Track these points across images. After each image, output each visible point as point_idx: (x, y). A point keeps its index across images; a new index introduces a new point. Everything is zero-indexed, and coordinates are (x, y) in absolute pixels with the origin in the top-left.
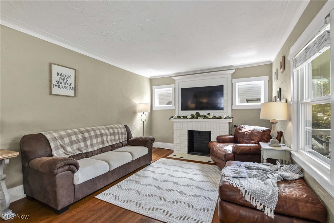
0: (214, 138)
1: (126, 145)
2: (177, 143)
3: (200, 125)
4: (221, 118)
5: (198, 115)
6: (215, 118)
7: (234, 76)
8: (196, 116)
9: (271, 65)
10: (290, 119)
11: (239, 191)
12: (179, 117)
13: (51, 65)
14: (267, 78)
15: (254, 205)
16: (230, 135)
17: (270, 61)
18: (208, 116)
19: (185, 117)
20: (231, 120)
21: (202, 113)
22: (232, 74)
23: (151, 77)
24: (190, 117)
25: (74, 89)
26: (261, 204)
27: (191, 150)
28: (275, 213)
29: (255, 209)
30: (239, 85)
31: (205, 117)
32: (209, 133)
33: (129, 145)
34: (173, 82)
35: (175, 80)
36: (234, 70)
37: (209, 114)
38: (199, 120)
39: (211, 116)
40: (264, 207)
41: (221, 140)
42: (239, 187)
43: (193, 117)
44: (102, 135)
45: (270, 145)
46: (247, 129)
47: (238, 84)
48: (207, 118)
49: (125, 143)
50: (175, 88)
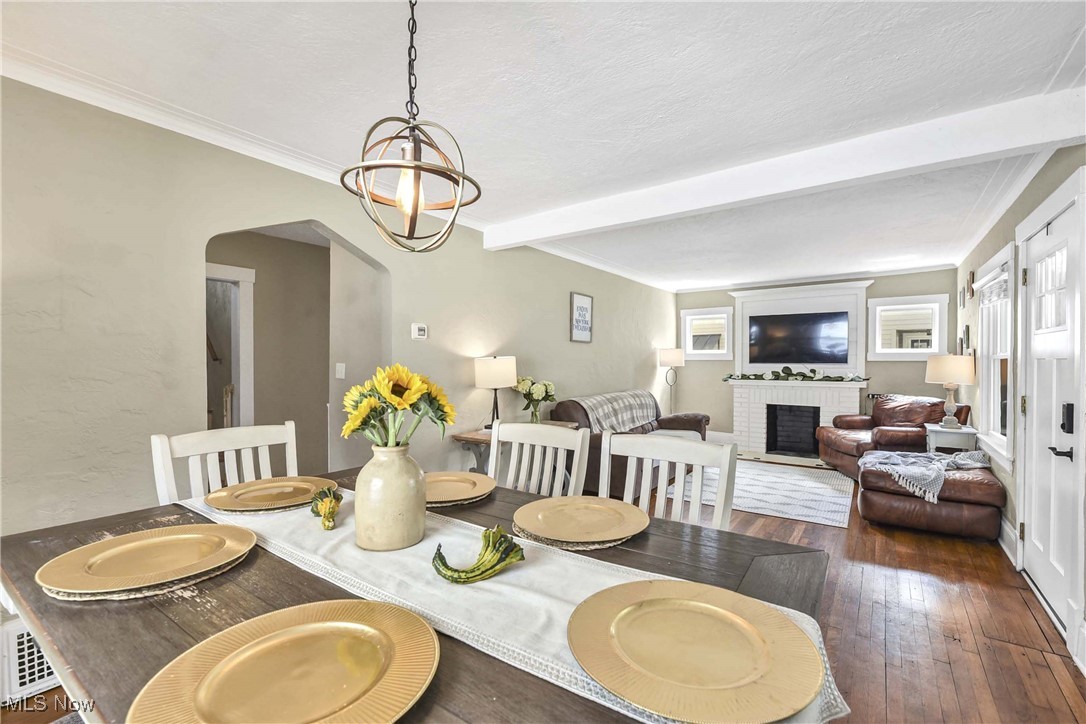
0: (826, 420)
1: (657, 429)
2: (741, 432)
3: (793, 393)
4: (842, 380)
5: (788, 373)
6: (827, 379)
7: (871, 293)
8: (782, 374)
9: (955, 270)
10: (977, 384)
12: (744, 377)
13: (571, 295)
14: (946, 297)
15: (911, 490)
16: (861, 414)
17: (953, 265)
18: (812, 375)
19: (759, 377)
20: (864, 385)
21: (796, 368)
22: (868, 288)
23: (679, 291)
24: (771, 376)
25: (591, 330)
26: (921, 489)
27: (773, 446)
28: (939, 499)
30: (884, 310)
31: (804, 377)
32: (812, 410)
34: (731, 302)
35: (734, 298)
36: (873, 281)
37: (813, 371)
38: (791, 382)
39: (818, 376)
40: (925, 492)
41: (841, 423)
43: (777, 376)
44: (631, 407)
45: (942, 426)
46: (900, 401)
47: (879, 309)
48: (811, 379)
49: (655, 424)
50: (734, 315)
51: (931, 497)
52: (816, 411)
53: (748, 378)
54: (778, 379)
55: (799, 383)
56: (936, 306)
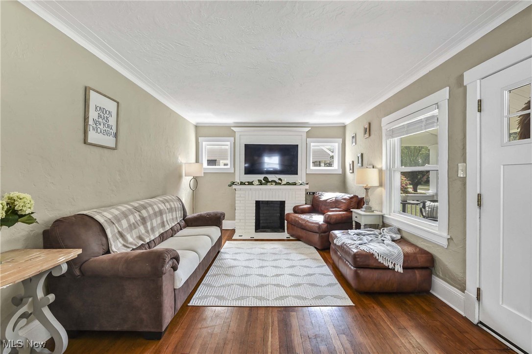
0: (288, 210)
1: (185, 227)
2: (240, 220)
3: (270, 193)
4: (296, 185)
5: (267, 181)
6: (288, 184)
7: (309, 135)
8: (263, 182)
9: (344, 127)
10: (381, 185)
11: (373, 254)
12: (242, 184)
14: (340, 140)
15: (387, 265)
16: (305, 204)
17: (344, 123)
18: (280, 182)
19: (251, 183)
20: (307, 187)
21: (271, 177)
22: (307, 132)
23: (197, 123)
24: (257, 183)
25: (116, 135)
26: (392, 263)
27: (259, 228)
28: (404, 268)
29: (387, 268)
30: (314, 145)
31: (277, 183)
32: (279, 203)
33: (188, 226)
34: (233, 134)
35: (235, 132)
36: (310, 128)
37: (280, 179)
38: (269, 186)
39: (284, 182)
40: (394, 264)
41: (297, 210)
42: (371, 251)
43: (261, 183)
44: (161, 213)
45: (365, 211)
47: (312, 144)
48: (280, 184)
49: (183, 223)
50: (234, 143)
51: (399, 269)
52: (282, 204)
53: (244, 184)
54: (261, 185)
55: (274, 187)
56: (337, 144)
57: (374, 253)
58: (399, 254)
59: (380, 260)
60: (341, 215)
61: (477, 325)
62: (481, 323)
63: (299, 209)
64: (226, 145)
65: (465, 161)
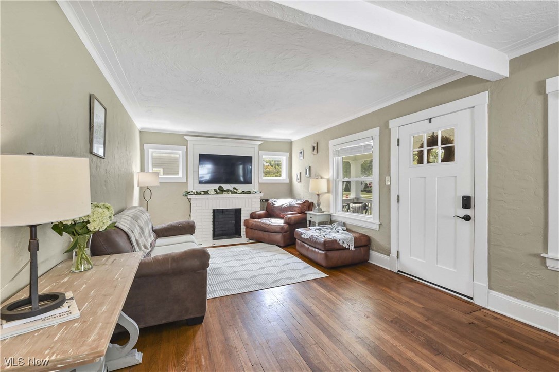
0: (245, 216)
1: (157, 238)
3: (227, 202)
4: (250, 193)
5: (222, 191)
6: (243, 192)
7: (261, 148)
8: (219, 191)
9: (290, 143)
10: (329, 192)
12: (198, 193)
14: (288, 154)
15: (344, 246)
16: (261, 210)
17: (290, 140)
18: (235, 190)
19: (206, 193)
20: (262, 195)
21: (226, 187)
22: (259, 145)
23: (142, 129)
24: (214, 192)
26: (348, 244)
27: (216, 235)
28: (355, 247)
29: (345, 249)
30: (267, 157)
31: (233, 192)
34: (185, 143)
35: (187, 141)
36: (262, 142)
37: (234, 188)
38: (225, 195)
39: (239, 191)
41: (253, 216)
42: (335, 239)
46: (280, 202)
47: (264, 156)
48: (236, 193)
50: (187, 152)
51: (352, 248)
52: (238, 212)
53: (200, 193)
54: (217, 194)
55: (230, 195)
56: (285, 157)
57: (337, 239)
58: (351, 238)
59: (341, 243)
60: (297, 216)
61: (397, 273)
62: (399, 271)
63: (256, 215)
64: (178, 153)
65: (389, 175)
